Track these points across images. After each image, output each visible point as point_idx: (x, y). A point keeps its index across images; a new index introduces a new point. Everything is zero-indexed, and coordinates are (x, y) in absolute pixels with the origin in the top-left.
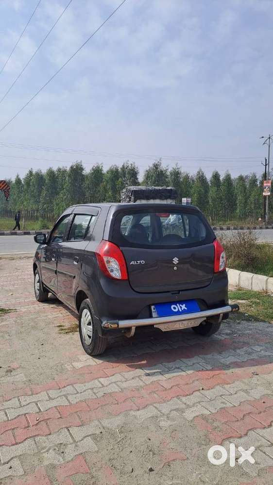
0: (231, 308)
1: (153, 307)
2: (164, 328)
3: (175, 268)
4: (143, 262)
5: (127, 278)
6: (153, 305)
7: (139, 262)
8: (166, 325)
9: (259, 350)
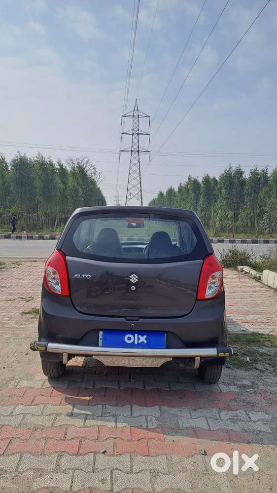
0: (216, 352)
1: (101, 333)
2: (107, 362)
3: (133, 288)
4: (88, 276)
5: (68, 294)
6: (101, 330)
7: (84, 275)
8: (111, 358)
9: (257, 420)
